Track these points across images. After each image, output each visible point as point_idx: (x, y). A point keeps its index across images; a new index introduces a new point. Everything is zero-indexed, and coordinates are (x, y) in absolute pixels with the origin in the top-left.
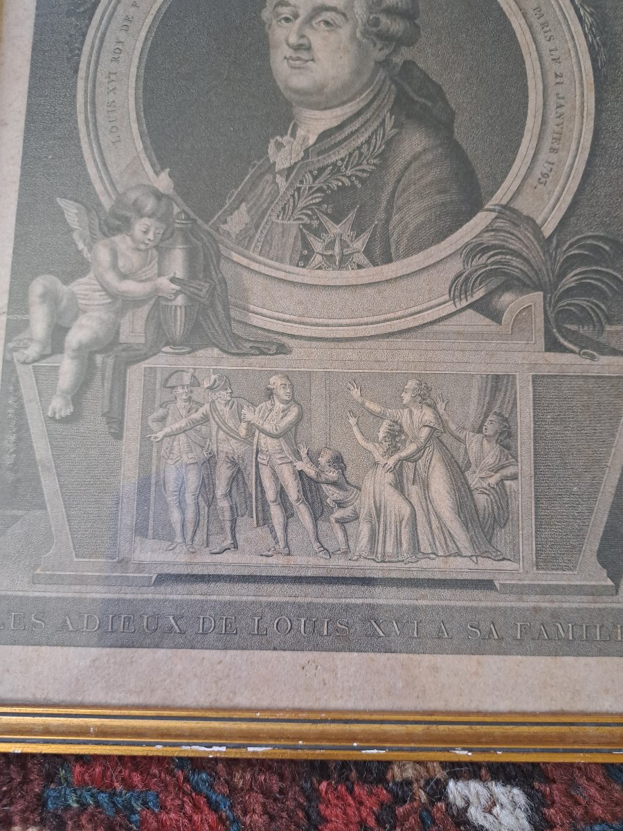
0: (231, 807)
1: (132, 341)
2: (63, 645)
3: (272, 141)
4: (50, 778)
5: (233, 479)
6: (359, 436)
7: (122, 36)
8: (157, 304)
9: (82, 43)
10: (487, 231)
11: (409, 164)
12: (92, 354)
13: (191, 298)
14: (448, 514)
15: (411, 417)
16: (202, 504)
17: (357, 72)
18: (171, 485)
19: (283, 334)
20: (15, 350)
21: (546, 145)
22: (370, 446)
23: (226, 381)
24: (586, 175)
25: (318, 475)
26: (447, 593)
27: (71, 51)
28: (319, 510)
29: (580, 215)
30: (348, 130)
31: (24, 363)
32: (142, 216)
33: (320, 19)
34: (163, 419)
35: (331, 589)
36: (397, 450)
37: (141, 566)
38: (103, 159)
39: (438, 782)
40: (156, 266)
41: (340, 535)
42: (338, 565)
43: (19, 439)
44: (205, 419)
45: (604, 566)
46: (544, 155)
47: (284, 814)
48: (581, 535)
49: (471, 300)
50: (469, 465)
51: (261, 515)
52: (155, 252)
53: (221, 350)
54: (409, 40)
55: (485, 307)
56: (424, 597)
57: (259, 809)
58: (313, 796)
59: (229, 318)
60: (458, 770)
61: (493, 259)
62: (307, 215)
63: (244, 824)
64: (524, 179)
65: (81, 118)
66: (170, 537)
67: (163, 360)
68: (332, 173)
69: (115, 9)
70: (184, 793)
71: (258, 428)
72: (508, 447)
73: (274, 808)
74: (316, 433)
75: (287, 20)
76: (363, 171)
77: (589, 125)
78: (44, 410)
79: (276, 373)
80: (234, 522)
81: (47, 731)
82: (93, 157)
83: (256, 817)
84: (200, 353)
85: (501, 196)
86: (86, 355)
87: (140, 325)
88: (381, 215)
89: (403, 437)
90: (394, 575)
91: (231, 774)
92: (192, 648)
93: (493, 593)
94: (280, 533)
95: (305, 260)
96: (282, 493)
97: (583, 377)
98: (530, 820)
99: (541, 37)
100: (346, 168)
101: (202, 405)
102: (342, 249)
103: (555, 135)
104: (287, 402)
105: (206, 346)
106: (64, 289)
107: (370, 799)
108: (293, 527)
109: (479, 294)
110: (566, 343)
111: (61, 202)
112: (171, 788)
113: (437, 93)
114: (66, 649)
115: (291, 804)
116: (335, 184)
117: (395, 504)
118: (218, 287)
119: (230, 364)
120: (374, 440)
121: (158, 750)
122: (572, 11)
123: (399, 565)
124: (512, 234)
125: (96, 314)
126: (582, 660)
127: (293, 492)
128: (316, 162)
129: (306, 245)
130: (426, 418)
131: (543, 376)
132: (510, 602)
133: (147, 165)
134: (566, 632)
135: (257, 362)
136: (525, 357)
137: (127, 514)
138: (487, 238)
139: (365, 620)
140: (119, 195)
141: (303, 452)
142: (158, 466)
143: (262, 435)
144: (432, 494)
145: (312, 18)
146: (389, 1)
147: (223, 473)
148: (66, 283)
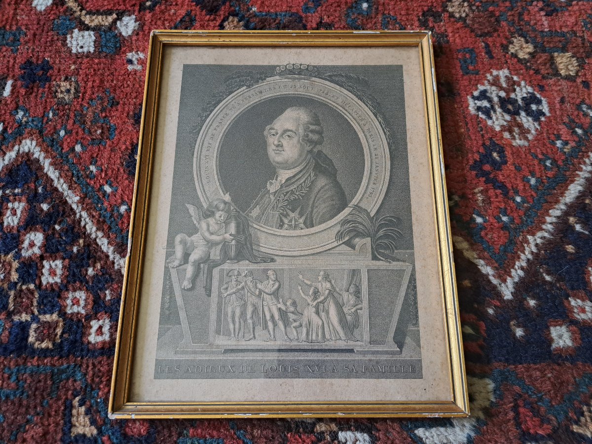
1: (215, 258)
2: (187, 378)
3: (268, 183)
4: (180, 434)
5: (253, 312)
6: (302, 294)
7: (211, 141)
8: (224, 244)
9: (195, 144)
10: (349, 215)
11: (320, 190)
12: (199, 264)
13: (238, 242)
14: (336, 324)
15: (322, 286)
16: (242, 322)
17: (300, 155)
18: (230, 314)
19: (272, 254)
20: (169, 263)
21: (372, 182)
22: (306, 297)
23: (251, 273)
24: (387, 193)
25: (286, 309)
26: (336, 354)
27: (191, 147)
28: (286, 324)
29: (385, 208)
30: (297, 177)
31: (173, 268)
32: (219, 211)
33: (286, 135)
34: (227, 288)
35: (292, 354)
36: (316, 299)
37: (218, 347)
38: (203, 189)
39: (335, 432)
40: (224, 230)
41: (295, 333)
42: (294, 344)
43: (171, 297)
44: (243, 288)
45: (396, 343)
46: (370, 187)
48: (387, 331)
49: (343, 241)
50: (344, 304)
51: (264, 326)
52: (224, 225)
53: (249, 261)
54: (319, 142)
55: (349, 244)
56: (327, 356)
58: (285, 439)
59: (252, 249)
61: (351, 225)
62: (282, 209)
64: (363, 195)
65: (195, 173)
66: (230, 335)
67: (226, 266)
68: (291, 194)
69: (207, 131)
70: (234, 439)
71: (263, 291)
72: (359, 297)
74: (285, 292)
75: (274, 135)
76: (303, 193)
77: (388, 174)
78: (181, 286)
79: (270, 269)
80: (254, 328)
81: (182, 410)
82: (200, 188)
84: (241, 263)
85: (355, 201)
86: (197, 265)
87: (218, 252)
88: (310, 209)
89: (319, 294)
90: (316, 348)
91: (252, 430)
92: (238, 378)
93: (353, 354)
94: (272, 333)
95: (281, 226)
96: (272, 317)
97: (386, 270)
99: (370, 140)
100: (296, 192)
101: (241, 283)
102: (295, 222)
103: (375, 178)
104: (275, 281)
105: (244, 260)
106: (188, 239)
107: (308, 440)
108: (277, 330)
109: (346, 239)
110: (380, 257)
111: (188, 206)
112: (229, 437)
113: (330, 163)
114: (188, 380)
116: (292, 198)
117: (316, 320)
118: (248, 237)
119: (252, 266)
120: (308, 295)
121: (226, 416)
122: (382, 130)
123: (317, 344)
124: (359, 216)
125: (201, 248)
126: (388, 380)
127: (277, 316)
128: (285, 190)
129: (282, 221)
130: (327, 286)
131: (371, 270)
132: (360, 357)
133: (221, 191)
134: (382, 369)
135: (263, 266)
136: (364, 263)
137: (213, 326)
138: (349, 218)
139: (305, 366)
140: (210, 202)
141: (281, 300)
142: (225, 307)
143: (265, 294)
144: (330, 316)
145: (283, 134)
146: (312, 127)
147: (250, 309)
148: (189, 237)
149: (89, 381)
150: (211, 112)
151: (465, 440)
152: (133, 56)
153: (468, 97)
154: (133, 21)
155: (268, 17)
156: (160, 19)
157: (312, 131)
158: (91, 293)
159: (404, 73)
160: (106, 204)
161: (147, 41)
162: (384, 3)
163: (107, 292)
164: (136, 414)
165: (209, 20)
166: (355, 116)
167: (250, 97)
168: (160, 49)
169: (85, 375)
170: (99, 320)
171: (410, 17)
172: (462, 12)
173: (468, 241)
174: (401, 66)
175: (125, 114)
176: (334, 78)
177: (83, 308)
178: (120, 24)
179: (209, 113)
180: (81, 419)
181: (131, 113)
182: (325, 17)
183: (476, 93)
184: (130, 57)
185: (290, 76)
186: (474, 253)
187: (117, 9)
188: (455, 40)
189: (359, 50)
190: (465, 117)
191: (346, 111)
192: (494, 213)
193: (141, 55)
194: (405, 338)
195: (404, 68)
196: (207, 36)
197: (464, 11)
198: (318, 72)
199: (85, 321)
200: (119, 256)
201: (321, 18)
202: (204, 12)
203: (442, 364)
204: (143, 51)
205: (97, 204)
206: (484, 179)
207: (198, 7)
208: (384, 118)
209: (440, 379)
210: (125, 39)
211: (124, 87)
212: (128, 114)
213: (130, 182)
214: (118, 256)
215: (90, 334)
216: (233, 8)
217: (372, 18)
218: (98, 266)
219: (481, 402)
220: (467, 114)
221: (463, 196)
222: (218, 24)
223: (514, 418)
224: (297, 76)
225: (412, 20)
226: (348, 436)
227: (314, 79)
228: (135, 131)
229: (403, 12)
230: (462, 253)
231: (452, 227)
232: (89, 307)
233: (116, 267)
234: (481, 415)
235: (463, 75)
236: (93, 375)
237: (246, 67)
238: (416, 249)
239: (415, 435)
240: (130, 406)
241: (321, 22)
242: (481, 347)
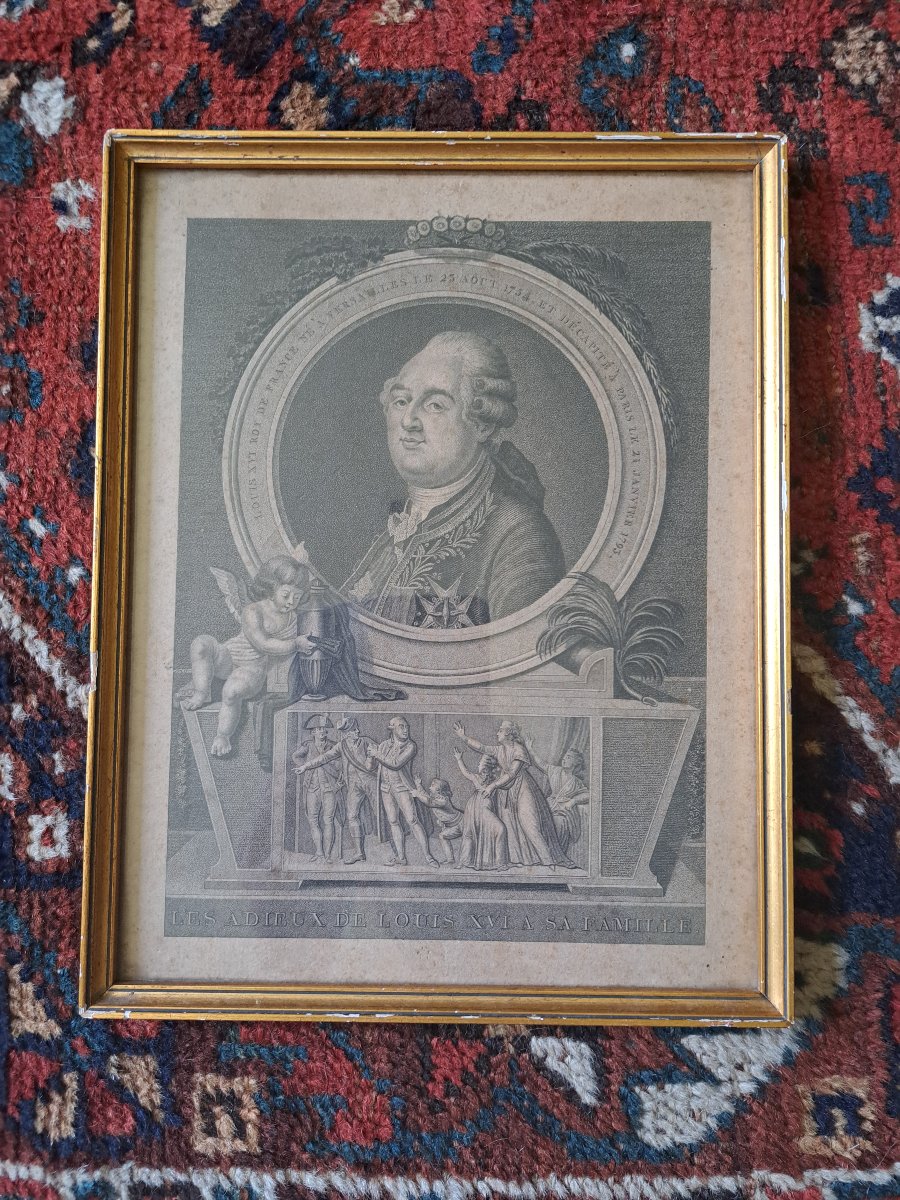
0: (363, 1058)
1: (277, 690)
2: (230, 936)
3: (391, 517)
4: (222, 1037)
5: (361, 804)
6: (463, 769)
7: (259, 418)
8: (297, 659)
9: (225, 424)
10: (569, 595)
11: (505, 537)
12: (245, 701)
13: (326, 654)
14: (533, 832)
15: (505, 752)
16: (337, 824)
17: (463, 454)
18: (312, 809)
19: (400, 683)
20: (181, 699)
21: (622, 518)
22: (472, 777)
23: (355, 723)
24: (655, 545)
25: (429, 800)
26: (531, 894)
27: (215, 432)
28: (430, 830)
29: (648, 581)
30: (454, 507)
31: (190, 710)
32: (283, 584)
33: (430, 402)
34: (304, 756)
35: (440, 891)
36: (493, 779)
37: (290, 874)
38: (247, 532)
39: (523, 1038)
40: (296, 626)
41: (447, 849)
42: (446, 872)
43: (188, 773)
44: (338, 755)
45: (655, 873)
46: (617, 529)
47: (404, 1063)
48: (637, 848)
49: (554, 654)
50: (550, 792)
51: (383, 834)
52: (295, 615)
53: (350, 696)
54: (507, 421)
55: (564, 660)
56: (512, 898)
57: (384, 1059)
58: (426, 1049)
59: (356, 669)
60: (537, 1031)
61: (572, 620)
62: (420, 582)
63: (373, 1070)
64: (601, 550)
65: (226, 495)
66: (314, 852)
67: (305, 706)
68: (441, 546)
69: (251, 392)
70: (327, 1047)
71: (380, 762)
72: (582, 778)
73: (396, 1057)
74: (427, 763)
75: (402, 402)
76: (467, 543)
77: (660, 499)
78: (208, 750)
79: (396, 715)
80: (362, 839)
81: (223, 1003)
82: (239, 530)
83: (382, 1065)
84: (333, 700)
85: (581, 565)
86: (241, 702)
87: (284, 677)
88: (482, 582)
89: (498, 769)
90: (489, 880)
91: (363, 1034)
92: (332, 938)
93: (567, 894)
94: (399, 848)
95: (419, 620)
96: (400, 815)
97: (644, 720)
98: (593, 1067)
99: (622, 417)
100: (453, 540)
101: (335, 743)
102: (450, 609)
103: (630, 510)
104: (405, 740)
105: (339, 694)
106: (220, 647)
107: (471, 1052)
109: (561, 649)
110: (631, 692)
111: (214, 571)
112: (316, 1044)
113: (531, 472)
114: (233, 939)
115: (409, 1055)
116: (443, 555)
117: (491, 824)
118: (348, 644)
119: (358, 709)
120: (475, 772)
121: (308, 1017)
122: (651, 392)
123: (493, 872)
124: (590, 598)
125: (248, 668)
126: (635, 946)
127: (409, 815)
128: (428, 535)
129: (420, 608)
130: (517, 753)
131: (612, 719)
132: (580, 901)
133: (285, 537)
134: (623, 925)
135: (380, 707)
136: (597, 703)
137: (277, 835)
138: (568, 602)
139: (466, 915)
140: (263, 565)
141: (418, 782)
142: (301, 794)
143: (384, 768)
144: (521, 816)
145: (424, 401)
146: (491, 384)
147: (353, 799)
148: (221, 641)
149: (36, 934)
150: (258, 343)
151: (779, 1060)
152: (66, 195)
153: (861, 306)
154: (59, 95)
155: (388, 83)
156: (124, 89)
157: (491, 394)
158: (23, 759)
159: (714, 243)
160: (36, 564)
161: (98, 151)
162: (675, 45)
163: (57, 756)
164: (133, 1011)
165: (243, 94)
166: (593, 357)
167: (346, 305)
168: (128, 176)
169: (28, 923)
170: (44, 815)
171: (737, 85)
172: (869, 69)
173: (826, 655)
174: (707, 226)
175: (61, 347)
176: (545, 256)
177: (10, 790)
178: (30, 101)
179: (251, 346)
180: (28, 1005)
181: (75, 343)
182: (529, 83)
183: (880, 298)
184: (61, 196)
185: (441, 250)
186: (837, 682)
187: (18, 61)
188: (843, 150)
189: (609, 181)
190: (848, 359)
191: (571, 341)
192: (890, 592)
193: (87, 190)
194: (674, 864)
195: (715, 230)
196: (241, 145)
197: (875, 68)
198: (505, 238)
199: (16, 816)
200: (74, 679)
201: (519, 88)
202: (230, 72)
203: (747, 917)
204: (92, 177)
205: (18, 562)
206: (876, 513)
207: (217, 54)
208: (660, 362)
209: (739, 946)
210: (45, 146)
211: (53, 276)
212: (68, 345)
213: (83, 511)
214: (72, 682)
215: (30, 843)
216: (301, 59)
217: (644, 86)
218: (33, 701)
219: (819, 988)
220: (853, 350)
221: (826, 553)
222: (265, 105)
223: (882, 1021)
224: (456, 250)
225: (743, 92)
226: (550, 1046)
227: (497, 258)
228: (87, 388)
229: (721, 72)
230: (810, 681)
231: (795, 624)
232: (22, 788)
233: (71, 704)
234: (816, 1013)
235: (854, 248)
236: (44, 925)
237: (337, 224)
238: (711, 678)
239: (681, 1047)
240: (120, 992)
241: (517, 99)
242: (830, 881)
